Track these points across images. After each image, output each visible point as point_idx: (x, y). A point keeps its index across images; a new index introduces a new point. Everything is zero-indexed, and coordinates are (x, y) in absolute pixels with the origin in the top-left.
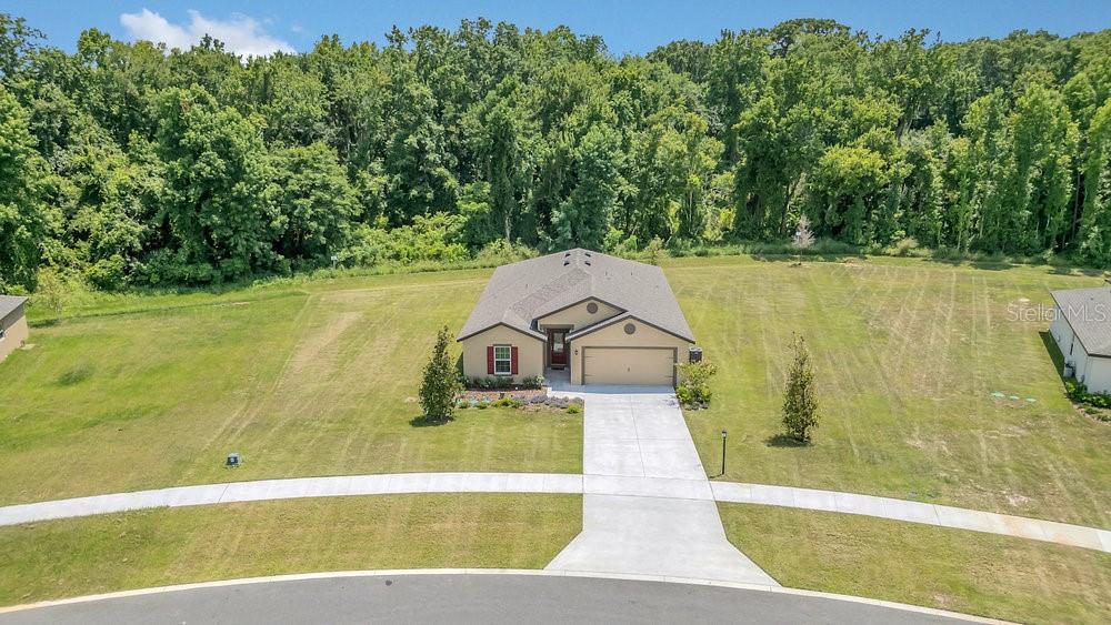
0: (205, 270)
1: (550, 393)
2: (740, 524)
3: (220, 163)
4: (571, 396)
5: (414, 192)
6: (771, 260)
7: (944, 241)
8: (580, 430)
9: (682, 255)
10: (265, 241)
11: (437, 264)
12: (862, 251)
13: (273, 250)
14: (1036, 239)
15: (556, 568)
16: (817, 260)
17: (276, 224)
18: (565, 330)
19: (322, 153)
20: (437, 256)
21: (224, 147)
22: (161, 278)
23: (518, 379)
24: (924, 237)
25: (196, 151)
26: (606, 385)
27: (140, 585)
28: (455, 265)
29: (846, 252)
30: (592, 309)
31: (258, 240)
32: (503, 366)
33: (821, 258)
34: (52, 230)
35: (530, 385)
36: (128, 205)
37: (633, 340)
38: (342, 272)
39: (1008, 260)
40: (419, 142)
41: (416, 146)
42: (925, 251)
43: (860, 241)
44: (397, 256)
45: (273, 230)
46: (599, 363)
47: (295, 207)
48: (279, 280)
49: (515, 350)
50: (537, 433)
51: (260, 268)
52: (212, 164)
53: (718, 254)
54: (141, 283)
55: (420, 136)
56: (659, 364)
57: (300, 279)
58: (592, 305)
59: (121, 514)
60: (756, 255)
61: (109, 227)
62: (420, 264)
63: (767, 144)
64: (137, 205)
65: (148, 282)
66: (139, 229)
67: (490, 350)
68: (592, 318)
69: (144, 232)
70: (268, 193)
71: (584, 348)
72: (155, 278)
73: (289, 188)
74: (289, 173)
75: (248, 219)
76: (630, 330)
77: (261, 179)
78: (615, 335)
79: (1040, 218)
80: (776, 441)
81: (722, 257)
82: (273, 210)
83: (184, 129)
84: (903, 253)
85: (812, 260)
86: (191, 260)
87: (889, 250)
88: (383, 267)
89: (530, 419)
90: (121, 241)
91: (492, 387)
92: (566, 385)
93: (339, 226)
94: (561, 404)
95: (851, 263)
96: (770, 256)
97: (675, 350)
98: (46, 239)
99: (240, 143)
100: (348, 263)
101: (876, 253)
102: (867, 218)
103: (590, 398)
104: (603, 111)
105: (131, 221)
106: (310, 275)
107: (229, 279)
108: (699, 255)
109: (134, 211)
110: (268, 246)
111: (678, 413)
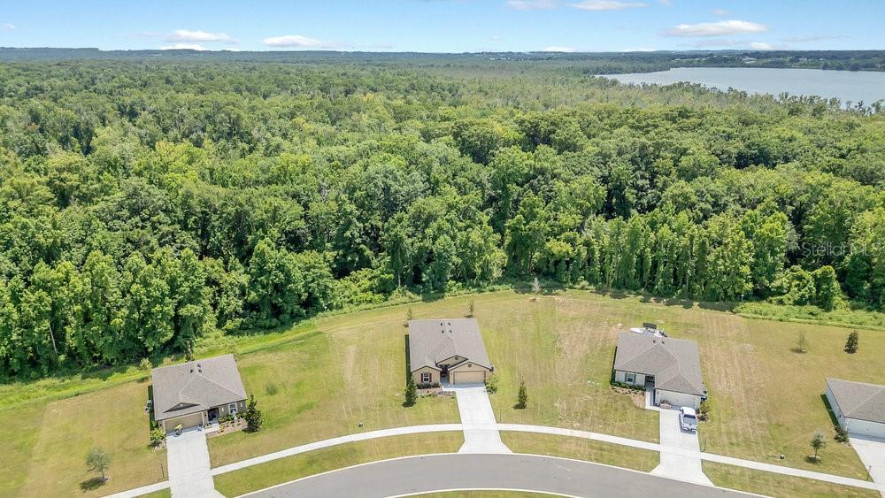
0: (275, 321)
1: (444, 389)
2: (505, 438)
4: (451, 390)
5: (349, 258)
7: (600, 282)
8: (456, 405)
11: (370, 305)
12: (565, 286)
14: (639, 283)
15: (460, 452)
18: (447, 366)
23: (432, 385)
24: (591, 280)
26: (462, 384)
28: (379, 305)
29: (558, 287)
32: (426, 380)
35: (436, 386)
36: (234, 292)
37: (471, 369)
38: (328, 313)
39: (626, 293)
40: (351, 234)
41: (350, 236)
42: (592, 287)
43: (564, 281)
44: (351, 301)
45: (301, 300)
46: (459, 377)
47: (310, 288)
49: (430, 374)
50: (444, 408)
51: (296, 317)
53: (499, 290)
56: (480, 376)
58: (457, 358)
62: (363, 306)
66: (241, 303)
67: (422, 375)
68: (457, 362)
69: (243, 304)
71: (454, 373)
75: (293, 298)
76: (470, 366)
78: (465, 368)
79: (641, 272)
80: (517, 407)
82: (302, 292)
84: (582, 288)
86: (268, 318)
87: (577, 286)
88: (346, 309)
89: (440, 401)
91: (424, 388)
92: (448, 385)
94: (447, 394)
95: (561, 297)
97: (485, 372)
101: (571, 288)
102: (567, 269)
103: (459, 391)
105: (237, 300)
107: (284, 325)
108: (491, 291)
109: (237, 295)
110: (299, 307)
111: (486, 395)
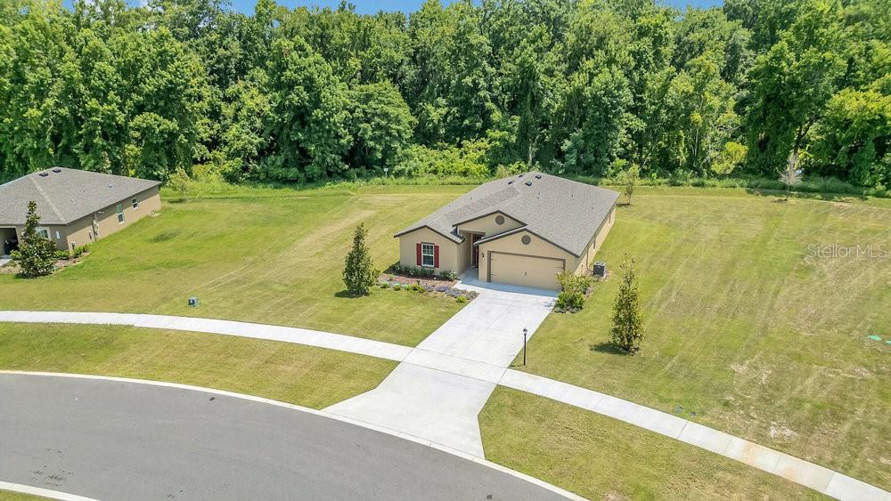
0: (293, 172)
1: (459, 285)
2: (500, 405)
3: (305, 95)
4: (471, 289)
5: (467, 122)
6: (765, 194)
8: (451, 315)
9: (679, 185)
10: (337, 154)
12: (865, 192)
13: (342, 161)
15: (329, 410)
16: (814, 198)
17: (343, 141)
18: (477, 237)
19: (386, 89)
20: (465, 174)
21: (309, 84)
22: (267, 176)
23: (438, 271)
25: (291, 85)
26: (507, 284)
27: (77, 371)
28: (476, 181)
29: (847, 192)
30: (500, 221)
31: (331, 153)
32: (428, 260)
33: (819, 196)
34: (202, 139)
35: (445, 277)
36: (252, 123)
37: (528, 249)
38: (391, 181)
40: (474, 81)
41: (470, 84)
43: (867, 182)
44: (435, 172)
45: (342, 146)
46: (501, 266)
47: (359, 130)
48: (345, 183)
49: (437, 248)
50: (415, 313)
51: (332, 174)
52: (299, 96)
53: (714, 186)
54: (255, 179)
55: (475, 77)
57: (359, 183)
58: (500, 217)
59: (105, 326)
60: (751, 189)
61: (238, 138)
62: (451, 179)
63: (778, 86)
64: (258, 123)
65: (258, 178)
66: (258, 140)
67: (419, 246)
68: (499, 228)
69: (261, 143)
70: (337, 118)
71: (490, 253)
72: (262, 176)
73: (355, 115)
74: (357, 104)
75: (323, 137)
76: (526, 241)
77: (333, 107)
78: (513, 243)
80: (601, 348)
81: (718, 189)
82: (342, 131)
83: (284, 69)
85: (808, 197)
86: (286, 164)
88: (423, 179)
89: (425, 302)
90: (244, 149)
91: (416, 275)
92: (475, 281)
93: (393, 146)
94: (458, 294)
95: (851, 204)
96: (765, 190)
97: (564, 261)
98: (197, 144)
99: (320, 81)
100: (398, 175)
101: (878, 195)
103: (486, 293)
104: (618, 55)
105: (253, 135)
106: (367, 181)
107: (310, 180)
108: (696, 185)
109: (256, 128)
110: (338, 158)
111: (546, 313)
